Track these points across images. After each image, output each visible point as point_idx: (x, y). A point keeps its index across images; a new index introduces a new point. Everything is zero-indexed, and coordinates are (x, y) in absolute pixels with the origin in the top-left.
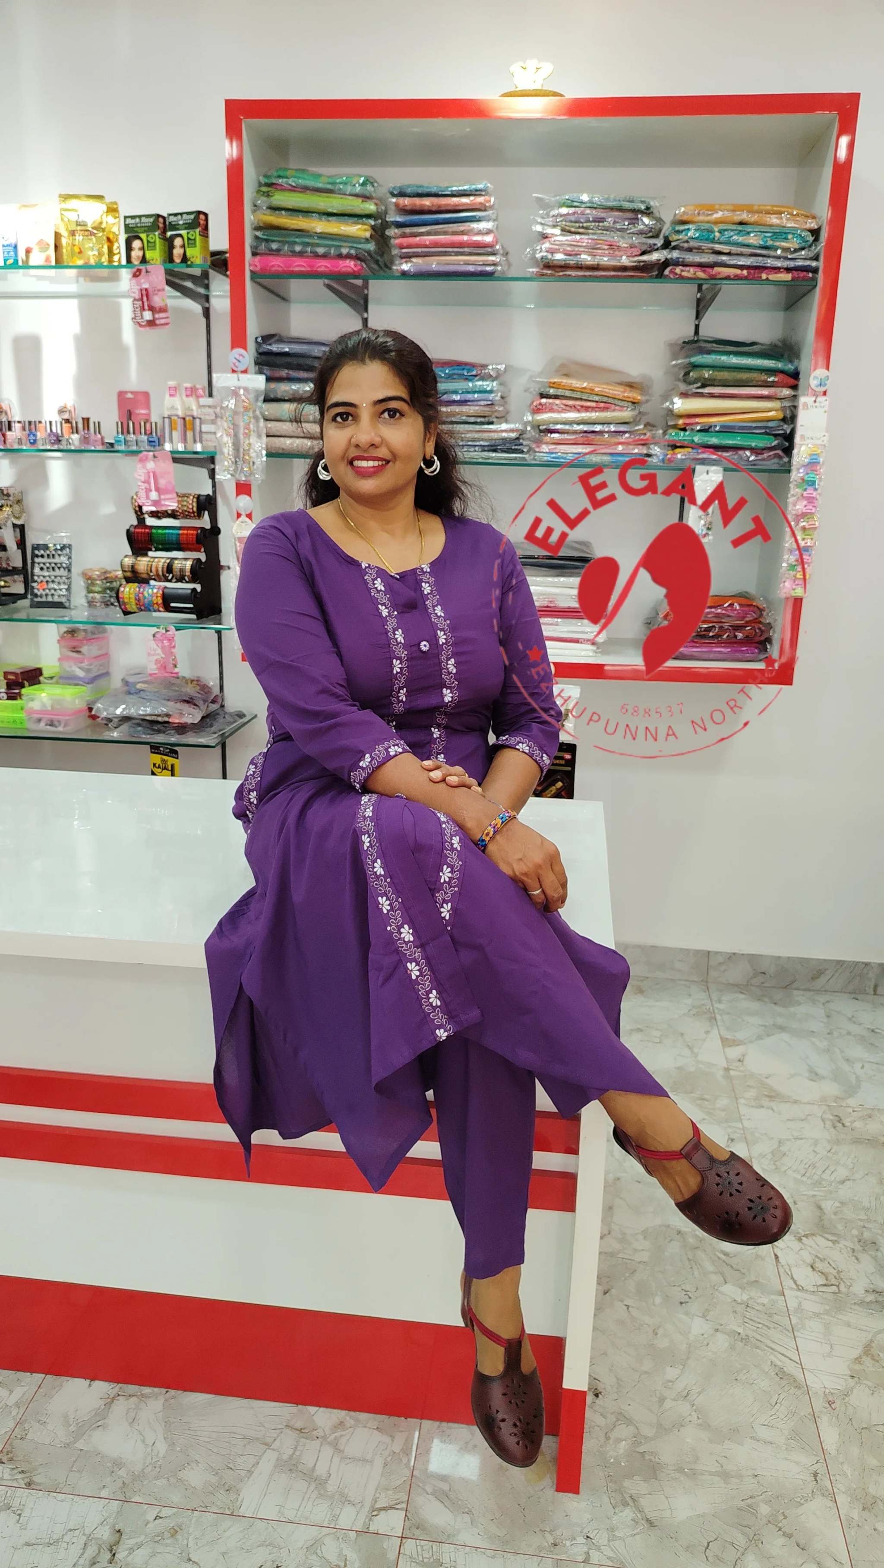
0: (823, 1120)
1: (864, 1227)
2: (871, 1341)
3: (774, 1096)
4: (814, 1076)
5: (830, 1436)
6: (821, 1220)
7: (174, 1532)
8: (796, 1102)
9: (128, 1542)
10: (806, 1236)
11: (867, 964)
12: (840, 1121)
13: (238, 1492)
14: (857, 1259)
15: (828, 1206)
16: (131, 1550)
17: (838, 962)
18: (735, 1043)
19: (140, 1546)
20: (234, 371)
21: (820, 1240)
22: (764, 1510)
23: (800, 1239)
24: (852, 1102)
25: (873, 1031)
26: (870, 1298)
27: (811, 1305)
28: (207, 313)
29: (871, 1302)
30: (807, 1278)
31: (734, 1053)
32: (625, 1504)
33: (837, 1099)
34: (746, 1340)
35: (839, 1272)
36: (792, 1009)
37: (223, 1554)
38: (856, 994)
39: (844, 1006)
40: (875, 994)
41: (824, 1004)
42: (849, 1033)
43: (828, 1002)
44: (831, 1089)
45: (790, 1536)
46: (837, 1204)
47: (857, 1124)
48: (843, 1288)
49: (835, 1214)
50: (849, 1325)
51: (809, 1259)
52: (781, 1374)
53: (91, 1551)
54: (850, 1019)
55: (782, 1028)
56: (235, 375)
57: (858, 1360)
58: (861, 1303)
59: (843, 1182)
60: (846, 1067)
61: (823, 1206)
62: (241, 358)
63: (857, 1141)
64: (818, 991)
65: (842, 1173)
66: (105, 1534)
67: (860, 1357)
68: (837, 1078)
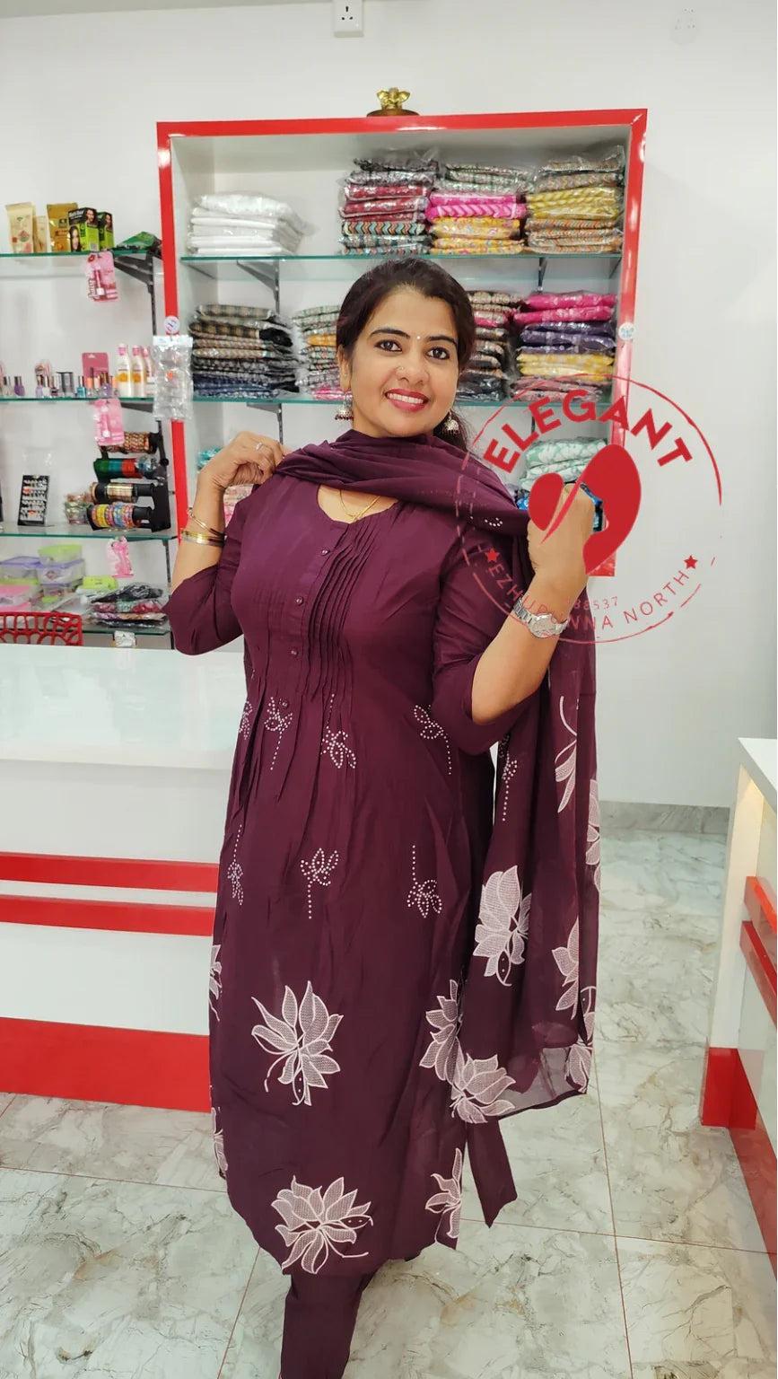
0: (644, 923)
1: (665, 997)
2: (656, 1073)
4: (642, 890)
5: (611, 1134)
6: (630, 991)
7: (105, 1195)
8: (624, 910)
9: (70, 1201)
10: (617, 1003)
11: (695, 808)
12: (657, 922)
13: (155, 1170)
14: (655, 1019)
15: (638, 983)
16: (73, 1205)
17: (671, 806)
19: (80, 1202)
20: (168, 334)
21: (628, 1006)
23: (612, 1006)
24: (669, 910)
25: (696, 859)
26: (661, 1044)
28: (151, 289)
29: (661, 1047)
30: (612, 1031)
33: (659, 907)
35: (639, 1028)
36: (632, 844)
37: (142, 1208)
38: (686, 832)
39: (674, 841)
40: (703, 832)
41: (658, 840)
42: (676, 861)
43: (662, 838)
44: (654, 899)
45: (569, 1196)
46: (646, 982)
47: (672, 926)
48: (640, 1039)
49: (643, 988)
50: (640, 1063)
51: (617, 1020)
53: (43, 1205)
54: (679, 851)
55: (621, 858)
56: (168, 337)
57: (643, 1086)
58: (654, 1048)
59: (653, 966)
60: (668, 884)
61: (635, 982)
62: (173, 324)
63: (667, 938)
64: (655, 831)
65: (653, 960)
66: (55, 1195)
67: (645, 1083)
68: (660, 892)
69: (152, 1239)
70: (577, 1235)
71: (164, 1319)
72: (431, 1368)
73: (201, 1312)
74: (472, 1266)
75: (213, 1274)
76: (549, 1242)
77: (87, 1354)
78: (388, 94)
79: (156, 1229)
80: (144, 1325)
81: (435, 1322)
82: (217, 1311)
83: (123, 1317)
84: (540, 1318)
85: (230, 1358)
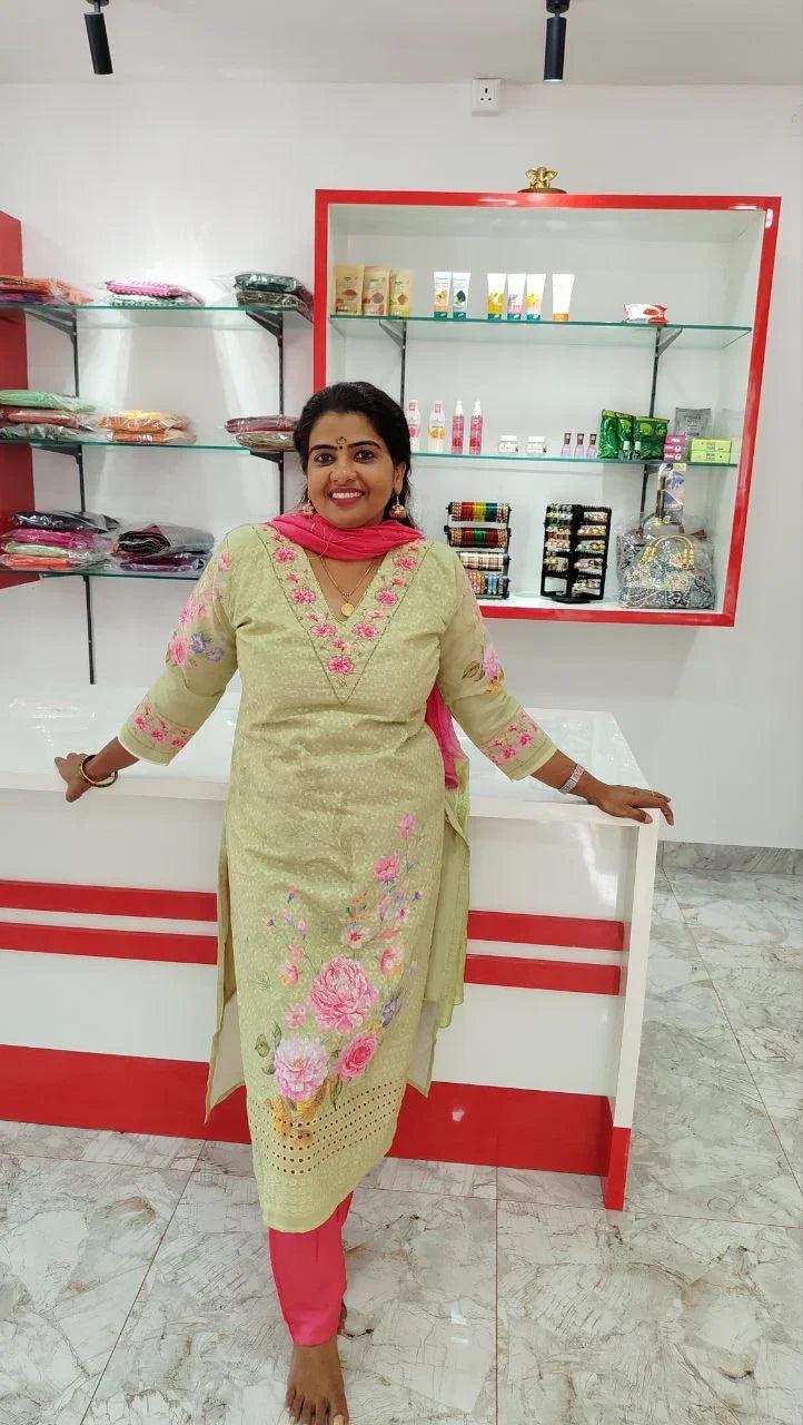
0: (763, 956)
3: (723, 941)
4: (752, 927)
6: (768, 1018)
8: (740, 945)
11: (787, 850)
12: (775, 957)
15: (772, 1010)
17: (765, 849)
18: (688, 906)
21: (770, 1031)
22: (746, 1183)
23: (754, 1030)
24: (783, 945)
25: (795, 898)
27: (765, 1068)
28: (281, 343)
30: (762, 1053)
31: (689, 913)
32: (649, 1181)
33: (772, 943)
34: (722, 1090)
35: (785, 1050)
36: (730, 885)
38: (780, 873)
39: (771, 882)
40: (795, 874)
41: (755, 881)
42: (776, 900)
43: (758, 879)
44: (766, 936)
45: (765, 1196)
46: (780, 1009)
47: (790, 959)
48: (789, 1059)
49: (778, 1014)
50: (794, 1080)
51: (762, 1042)
52: (749, 1108)
54: (777, 891)
55: (724, 897)
59: (782, 995)
60: (775, 921)
61: (770, 1010)
63: (790, 969)
64: (749, 872)
65: (781, 989)
68: (771, 929)
69: (394, 1237)
70: (784, 1229)
71: (430, 1302)
72: (686, 1340)
73: (462, 1297)
74: (696, 1257)
75: (462, 1265)
76: (759, 1235)
77: (369, 1331)
78: (537, 173)
79: (395, 1227)
80: (411, 1307)
81: (678, 1302)
82: (476, 1295)
83: (392, 1301)
84: (770, 1298)
85: (501, 1334)
